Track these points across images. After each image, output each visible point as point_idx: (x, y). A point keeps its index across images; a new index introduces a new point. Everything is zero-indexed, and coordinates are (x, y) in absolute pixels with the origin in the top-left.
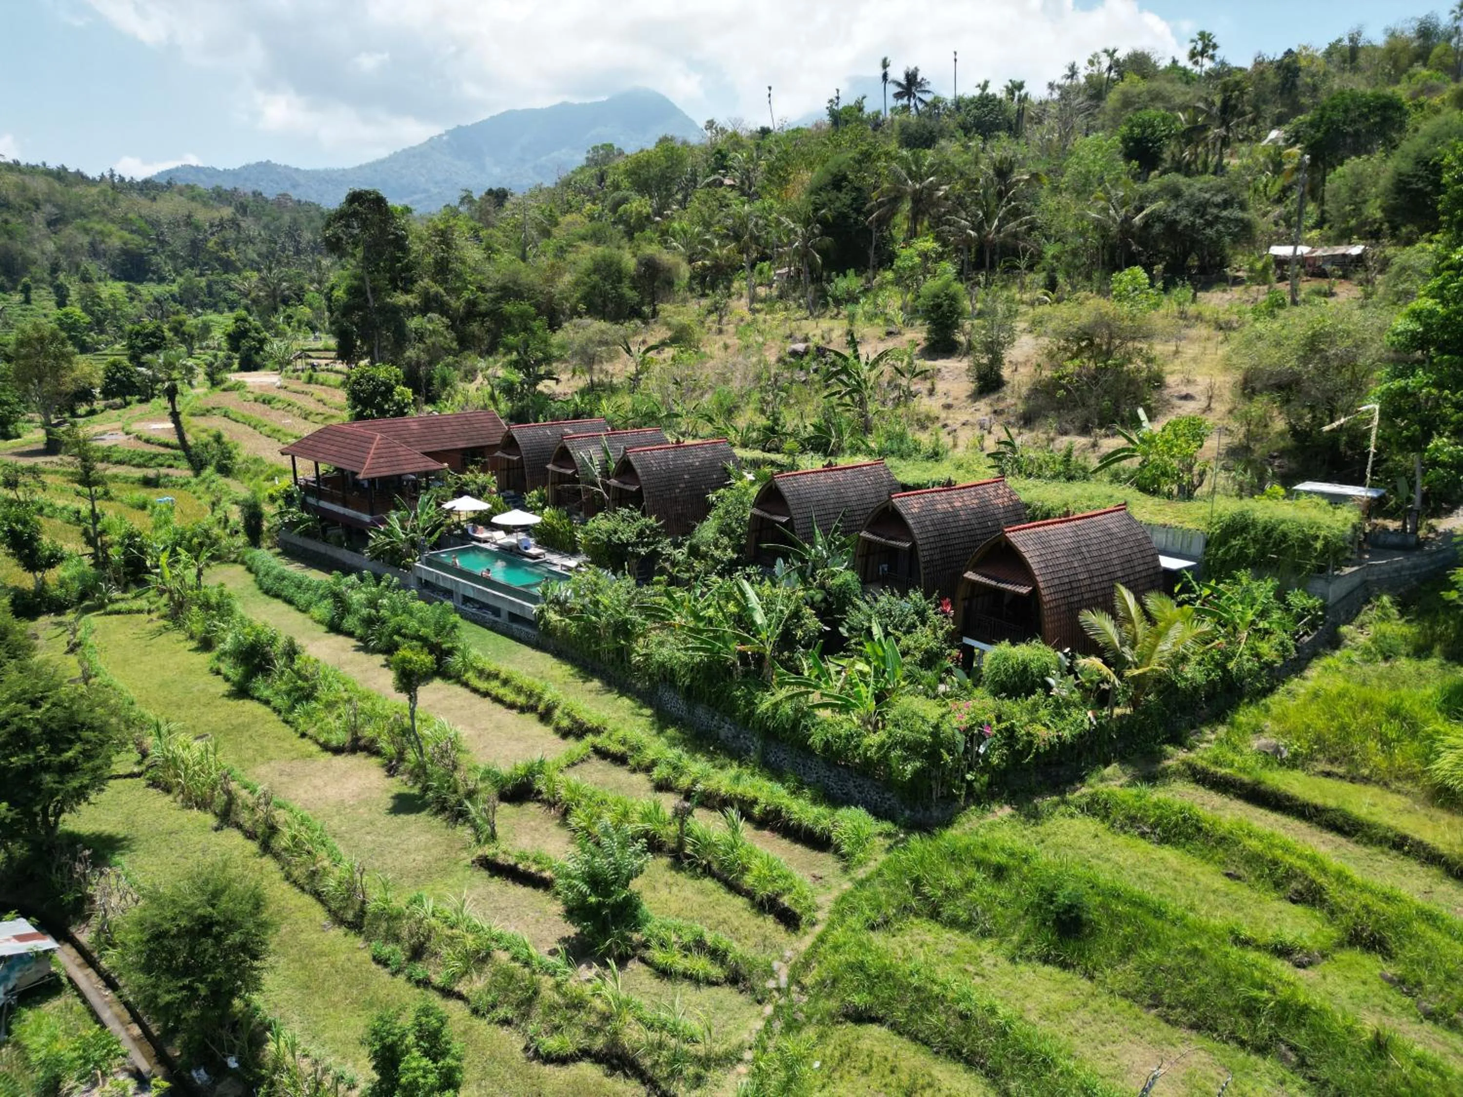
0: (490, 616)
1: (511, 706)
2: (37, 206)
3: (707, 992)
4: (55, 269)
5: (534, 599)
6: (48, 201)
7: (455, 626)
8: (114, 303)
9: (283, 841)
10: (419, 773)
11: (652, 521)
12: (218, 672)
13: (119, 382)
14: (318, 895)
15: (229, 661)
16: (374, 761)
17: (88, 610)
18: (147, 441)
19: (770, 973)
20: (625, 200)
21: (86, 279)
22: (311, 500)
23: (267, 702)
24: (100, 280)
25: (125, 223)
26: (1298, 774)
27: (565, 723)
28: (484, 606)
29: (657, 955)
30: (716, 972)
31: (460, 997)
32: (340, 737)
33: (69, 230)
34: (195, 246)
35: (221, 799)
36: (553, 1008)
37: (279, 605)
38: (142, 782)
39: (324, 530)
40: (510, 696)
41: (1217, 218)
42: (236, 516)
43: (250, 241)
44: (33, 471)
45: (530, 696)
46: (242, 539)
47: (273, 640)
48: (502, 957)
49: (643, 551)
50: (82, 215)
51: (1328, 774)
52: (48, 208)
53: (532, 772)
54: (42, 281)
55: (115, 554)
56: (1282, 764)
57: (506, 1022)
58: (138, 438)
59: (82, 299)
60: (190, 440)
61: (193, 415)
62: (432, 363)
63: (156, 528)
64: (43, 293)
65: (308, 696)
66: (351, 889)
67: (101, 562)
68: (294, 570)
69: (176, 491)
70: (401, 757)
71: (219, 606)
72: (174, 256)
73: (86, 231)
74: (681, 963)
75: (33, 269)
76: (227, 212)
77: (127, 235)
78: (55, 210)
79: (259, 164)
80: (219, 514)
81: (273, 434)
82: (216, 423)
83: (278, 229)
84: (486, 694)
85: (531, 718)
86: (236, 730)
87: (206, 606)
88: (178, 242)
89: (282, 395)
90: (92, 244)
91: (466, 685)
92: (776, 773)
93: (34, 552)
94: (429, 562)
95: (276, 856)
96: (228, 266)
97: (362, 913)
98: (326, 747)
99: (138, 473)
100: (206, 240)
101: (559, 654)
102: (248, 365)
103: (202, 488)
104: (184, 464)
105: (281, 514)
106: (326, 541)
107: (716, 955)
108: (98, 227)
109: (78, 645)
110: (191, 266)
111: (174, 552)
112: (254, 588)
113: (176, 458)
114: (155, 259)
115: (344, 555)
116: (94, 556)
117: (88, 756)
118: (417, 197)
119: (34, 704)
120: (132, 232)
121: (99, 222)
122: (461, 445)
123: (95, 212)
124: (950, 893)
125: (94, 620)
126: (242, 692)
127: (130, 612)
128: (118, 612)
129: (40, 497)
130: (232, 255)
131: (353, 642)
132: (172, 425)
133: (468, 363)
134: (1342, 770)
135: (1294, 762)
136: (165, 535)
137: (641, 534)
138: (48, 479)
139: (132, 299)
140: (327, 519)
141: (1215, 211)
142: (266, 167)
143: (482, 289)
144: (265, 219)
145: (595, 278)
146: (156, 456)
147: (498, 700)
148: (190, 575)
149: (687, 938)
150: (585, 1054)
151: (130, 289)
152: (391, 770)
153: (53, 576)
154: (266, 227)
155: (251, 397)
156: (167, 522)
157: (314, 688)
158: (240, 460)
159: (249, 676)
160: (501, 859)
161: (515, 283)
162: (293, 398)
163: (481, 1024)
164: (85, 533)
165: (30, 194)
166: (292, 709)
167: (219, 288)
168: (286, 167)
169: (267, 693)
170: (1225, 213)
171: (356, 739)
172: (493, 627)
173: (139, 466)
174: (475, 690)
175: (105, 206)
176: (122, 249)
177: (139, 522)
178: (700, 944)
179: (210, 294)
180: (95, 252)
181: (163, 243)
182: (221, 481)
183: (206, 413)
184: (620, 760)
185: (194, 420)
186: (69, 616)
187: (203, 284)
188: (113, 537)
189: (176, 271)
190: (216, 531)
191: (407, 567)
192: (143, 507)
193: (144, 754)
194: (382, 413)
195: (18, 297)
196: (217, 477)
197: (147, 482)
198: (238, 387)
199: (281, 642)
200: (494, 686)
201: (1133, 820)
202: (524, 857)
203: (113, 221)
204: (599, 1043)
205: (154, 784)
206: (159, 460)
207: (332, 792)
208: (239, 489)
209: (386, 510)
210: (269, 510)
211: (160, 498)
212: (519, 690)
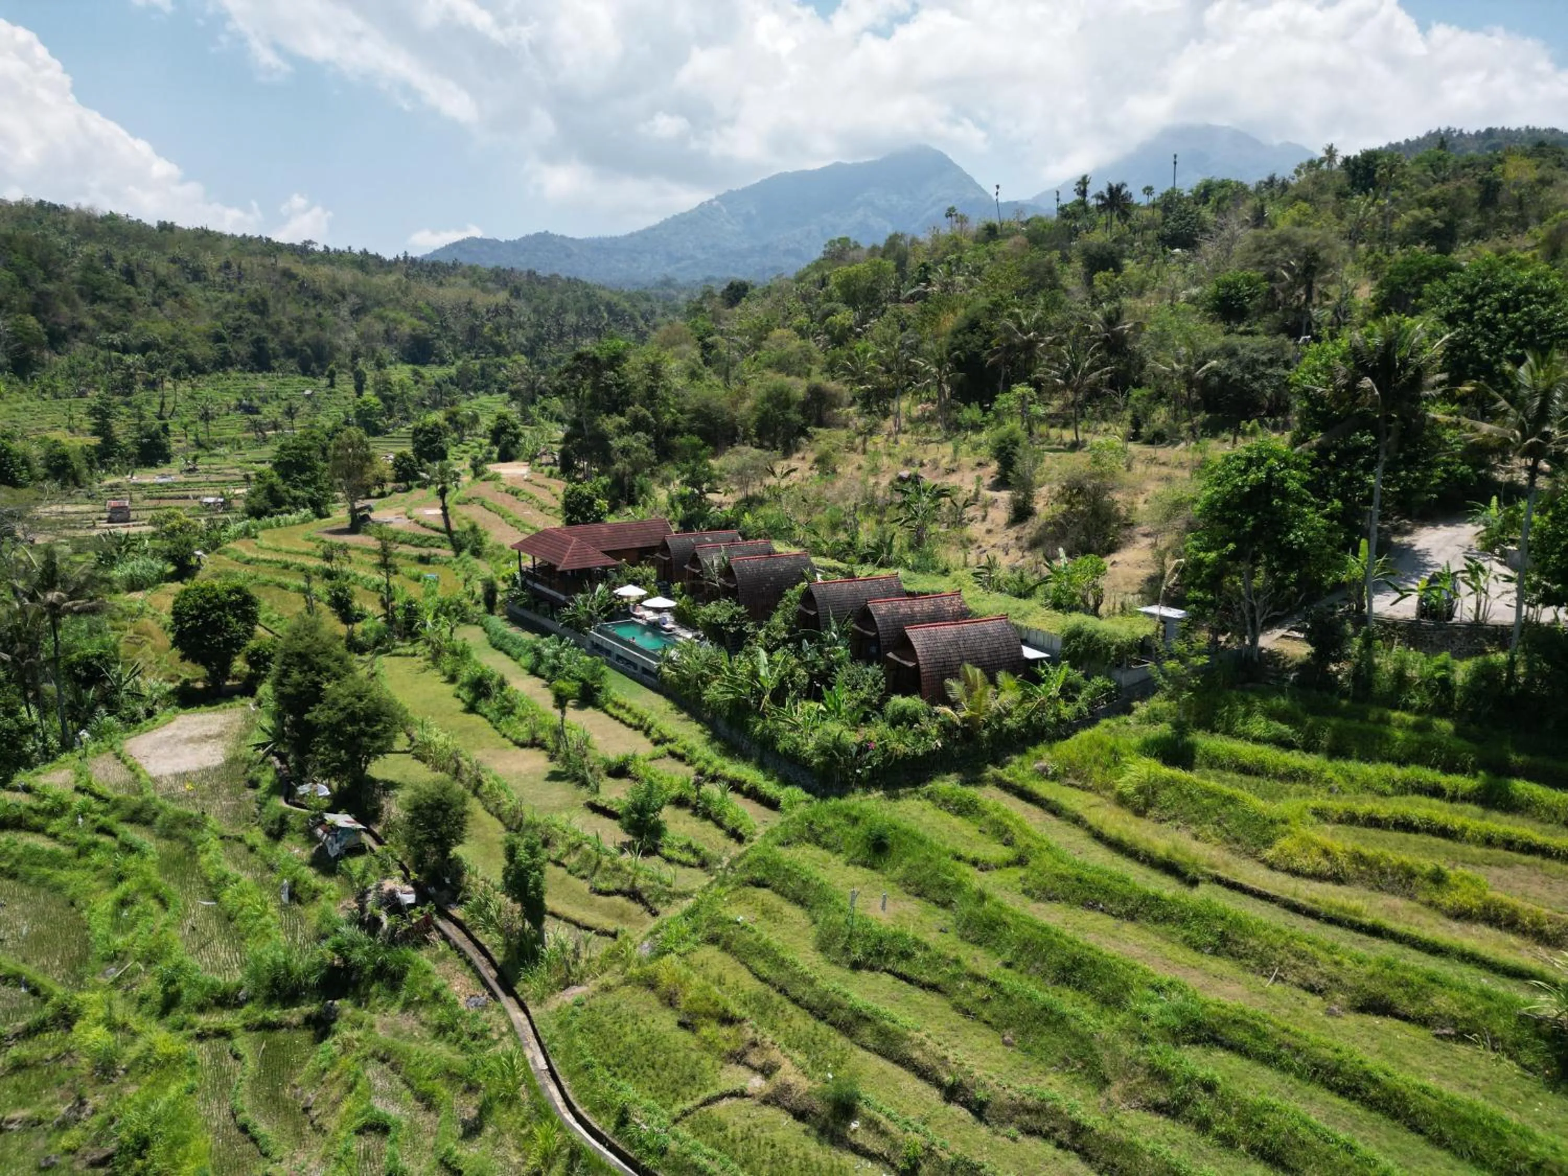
0: (632, 669)
1: (630, 726)
2: (344, 296)
3: (688, 870)
4: (355, 356)
5: (657, 659)
6: (353, 292)
7: (603, 673)
8: (402, 387)
9: (483, 790)
10: (566, 759)
11: (741, 609)
12: (458, 696)
13: (405, 470)
14: (499, 817)
15: (466, 689)
16: (544, 753)
17: (380, 652)
18: (424, 526)
19: (720, 861)
20: (832, 312)
21: (380, 365)
22: (529, 582)
23: (485, 716)
24: (391, 363)
25: (415, 310)
26: (1055, 784)
27: (656, 736)
28: (629, 663)
29: (666, 851)
30: (694, 860)
31: (563, 865)
32: (524, 737)
33: (368, 319)
34: (473, 332)
35: (453, 765)
36: (607, 869)
37: (501, 656)
38: (410, 756)
39: (536, 604)
40: (629, 718)
41: (1263, 375)
42: (479, 591)
43: (520, 326)
44: (344, 548)
45: (641, 719)
46: (482, 608)
47: (492, 676)
48: (587, 847)
49: (732, 630)
50: (379, 304)
51: (1071, 785)
52: (353, 299)
53: (627, 760)
54: (344, 366)
55: (400, 615)
56: (1046, 777)
57: (583, 877)
58: (417, 522)
59: (376, 383)
60: (454, 527)
61: (458, 503)
62: (635, 472)
63: (426, 595)
64: (345, 377)
65: (510, 712)
66: (516, 812)
67: (390, 620)
68: (513, 631)
69: (440, 568)
70: (558, 751)
71: (462, 653)
72: (454, 340)
73: (382, 318)
74: (676, 854)
75: (338, 355)
76: (502, 297)
77: (415, 321)
78: (358, 301)
79: (538, 235)
80: (469, 588)
81: (516, 524)
82: (474, 513)
83: (546, 311)
84: (616, 718)
85: (640, 733)
86: (464, 731)
87: (454, 653)
88: (458, 328)
89: (527, 488)
90: (386, 332)
91: (606, 711)
92: (761, 766)
93: (349, 611)
94: (599, 631)
95: (480, 797)
96: (500, 350)
97: (521, 824)
98: (517, 743)
99: (416, 552)
100: (483, 325)
101: (668, 696)
102: (505, 457)
103: (459, 566)
104: (448, 546)
105: (510, 590)
106: (536, 612)
107: (696, 852)
108: (392, 315)
109: (374, 675)
110: (468, 350)
111: (436, 616)
112: (487, 643)
113: (443, 541)
114: (440, 343)
115: (546, 622)
116: (386, 616)
117: (385, 730)
118: (683, 264)
119: (360, 699)
120: (421, 318)
121: (394, 309)
122: (638, 545)
123: (391, 300)
124: (828, 830)
125: (384, 659)
126: (471, 709)
127: (406, 655)
128: (399, 655)
129: (347, 568)
130: (504, 339)
131: (543, 682)
132: (440, 512)
133: (665, 473)
134: (1079, 783)
135: (1054, 777)
136: (431, 602)
137: (732, 618)
138: (352, 554)
139: (416, 382)
140: (538, 597)
141: (1262, 368)
142: (543, 239)
143: (681, 411)
144: (536, 302)
145: (768, 405)
146: (429, 538)
147: (622, 721)
148: (446, 632)
149: (683, 843)
150: (618, 892)
151: (416, 373)
152: (552, 758)
153: (358, 627)
154: (536, 310)
155: (503, 488)
156: (434, 593)
157: (514, 707)
158: (488, 545)
159: (476, 699)
160: (599, 803)
161: (707, 406)
162: (535, 492)
163: (571, 878)
164: (382, 600)
165: (339, 285)
166: (498, 721)
167: (492, 370)
168: (563, 237)
169: (486, 710)
170: (1270, 371)
171: (534, 739)
172: (632, 677)
173: (416, 546)
174: (611, 715)
175: (399, 294)
176: (411, 336)
177: (414, 591)
178: (689, 846)
179: (483, 376)
180: (388, 338)
181: (446, 328)
182: (474, 561)
183: (467, 502)
184: (681, 758)
185: (459, 509)
186: (367, 657)
187: (477, 367)
188: (398, 602)
189: (455, 354)
190: (466, 601)
191: (585, 633)
192: (417, 579)
193: (412, 740)
194: (585, 520)
195: (325, 381)
196: (470, 558)
197: (423, 560)
198: (496, 477)
199: (497, 678)
200: (622, 713)
201: (945, 801)
202: (611, 803)
203: (405, 308)
204: (626, 887)
205: (417, 757)
206: (431, 542)
207: (515, 767)
208: (485, 569)
209: (575, 592)
210: (502, 586)
211: (428, 572)
212: (635, 716)
